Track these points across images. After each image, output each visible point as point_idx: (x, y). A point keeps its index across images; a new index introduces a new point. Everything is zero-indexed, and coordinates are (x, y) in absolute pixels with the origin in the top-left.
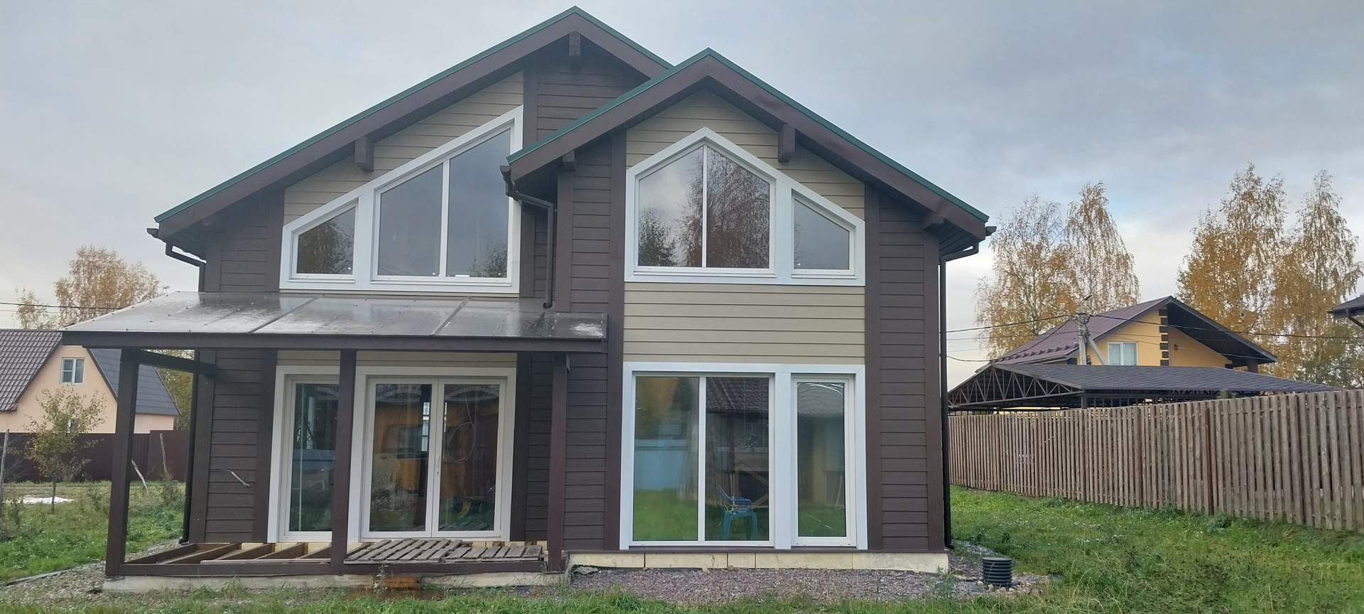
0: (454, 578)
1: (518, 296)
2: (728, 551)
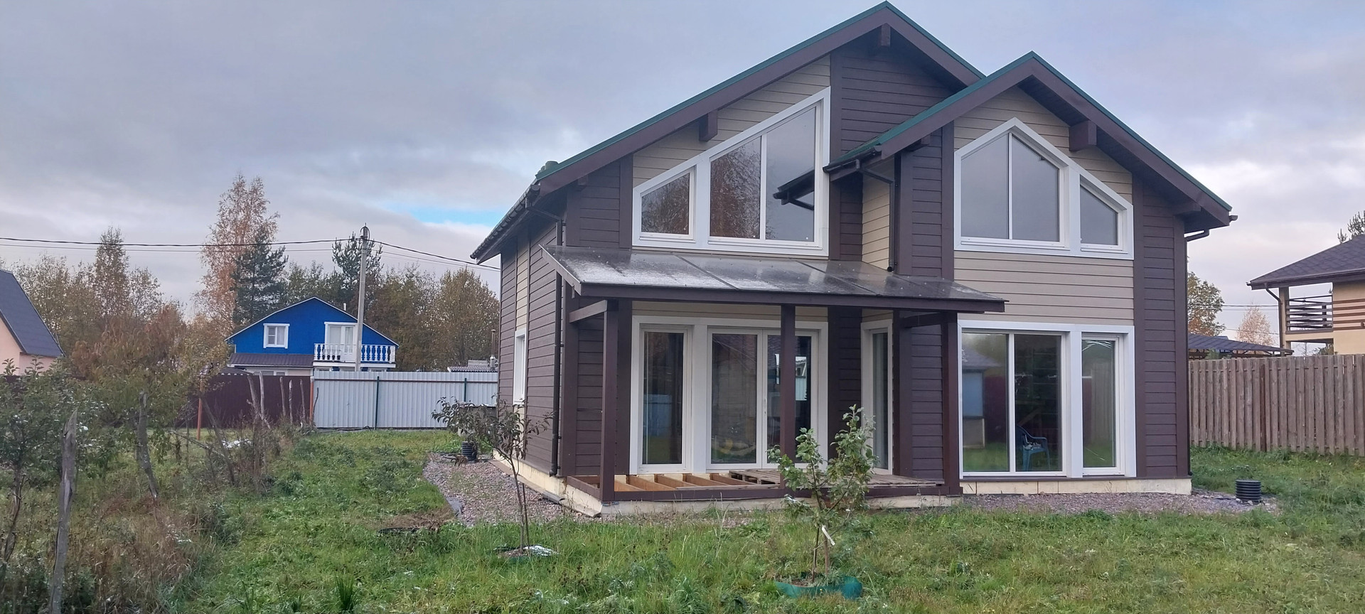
0: (880, 500)
1: (827, 258)
2: (1038, 480)
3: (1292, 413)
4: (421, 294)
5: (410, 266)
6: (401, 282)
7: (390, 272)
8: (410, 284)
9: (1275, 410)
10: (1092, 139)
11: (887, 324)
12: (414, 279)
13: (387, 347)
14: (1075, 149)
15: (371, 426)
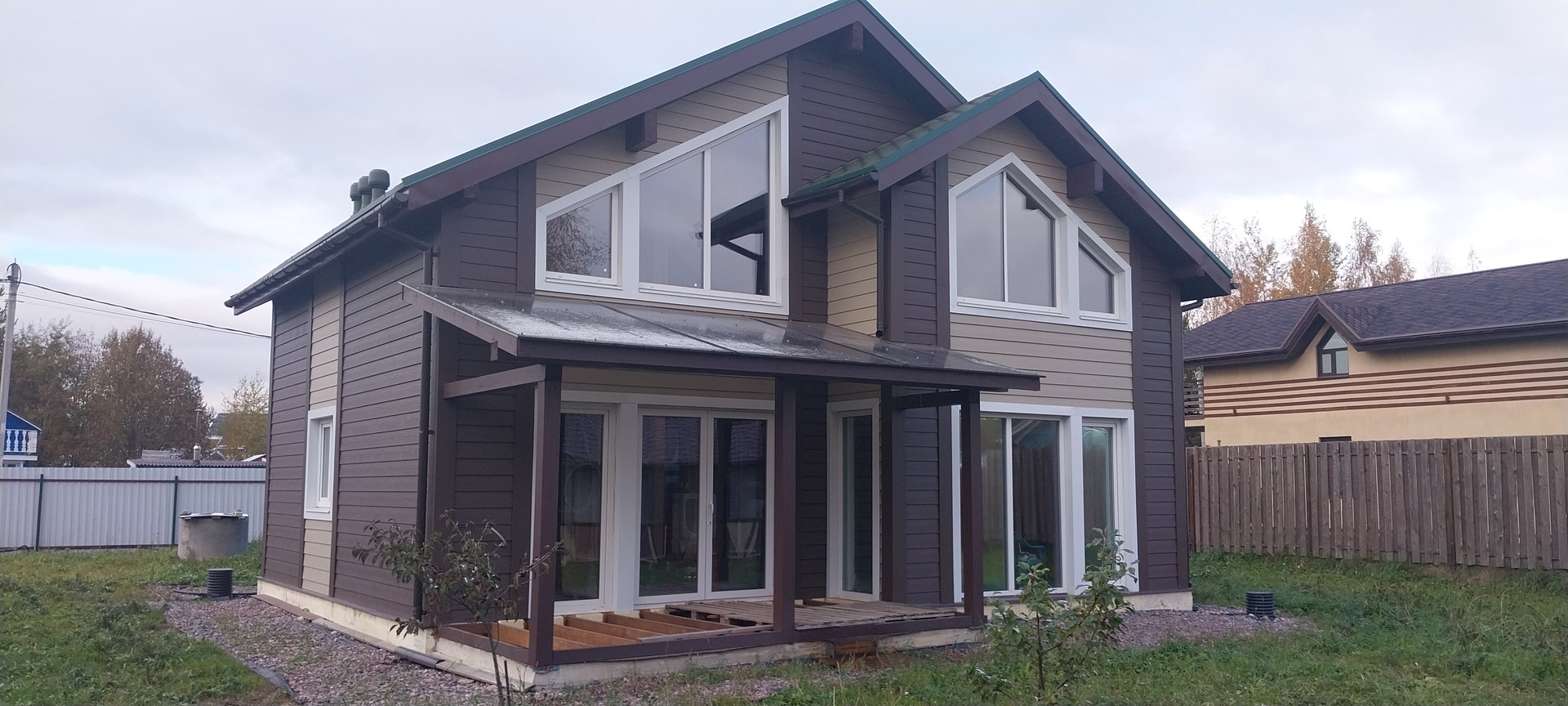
1: (785, 318)
3: (1225, 509)
4: (73, 360)
5: (57, 323)
6: (43, 344)
7: (26, 330)
8: (55, 347)
9: (1205, 505)
10: (1099, 185)
11: (872, 406)
12: (62, 340)
13: (24, 432)
14: (1074, 195)
15: (29, 546)
